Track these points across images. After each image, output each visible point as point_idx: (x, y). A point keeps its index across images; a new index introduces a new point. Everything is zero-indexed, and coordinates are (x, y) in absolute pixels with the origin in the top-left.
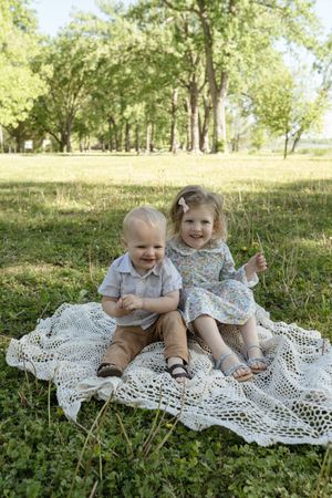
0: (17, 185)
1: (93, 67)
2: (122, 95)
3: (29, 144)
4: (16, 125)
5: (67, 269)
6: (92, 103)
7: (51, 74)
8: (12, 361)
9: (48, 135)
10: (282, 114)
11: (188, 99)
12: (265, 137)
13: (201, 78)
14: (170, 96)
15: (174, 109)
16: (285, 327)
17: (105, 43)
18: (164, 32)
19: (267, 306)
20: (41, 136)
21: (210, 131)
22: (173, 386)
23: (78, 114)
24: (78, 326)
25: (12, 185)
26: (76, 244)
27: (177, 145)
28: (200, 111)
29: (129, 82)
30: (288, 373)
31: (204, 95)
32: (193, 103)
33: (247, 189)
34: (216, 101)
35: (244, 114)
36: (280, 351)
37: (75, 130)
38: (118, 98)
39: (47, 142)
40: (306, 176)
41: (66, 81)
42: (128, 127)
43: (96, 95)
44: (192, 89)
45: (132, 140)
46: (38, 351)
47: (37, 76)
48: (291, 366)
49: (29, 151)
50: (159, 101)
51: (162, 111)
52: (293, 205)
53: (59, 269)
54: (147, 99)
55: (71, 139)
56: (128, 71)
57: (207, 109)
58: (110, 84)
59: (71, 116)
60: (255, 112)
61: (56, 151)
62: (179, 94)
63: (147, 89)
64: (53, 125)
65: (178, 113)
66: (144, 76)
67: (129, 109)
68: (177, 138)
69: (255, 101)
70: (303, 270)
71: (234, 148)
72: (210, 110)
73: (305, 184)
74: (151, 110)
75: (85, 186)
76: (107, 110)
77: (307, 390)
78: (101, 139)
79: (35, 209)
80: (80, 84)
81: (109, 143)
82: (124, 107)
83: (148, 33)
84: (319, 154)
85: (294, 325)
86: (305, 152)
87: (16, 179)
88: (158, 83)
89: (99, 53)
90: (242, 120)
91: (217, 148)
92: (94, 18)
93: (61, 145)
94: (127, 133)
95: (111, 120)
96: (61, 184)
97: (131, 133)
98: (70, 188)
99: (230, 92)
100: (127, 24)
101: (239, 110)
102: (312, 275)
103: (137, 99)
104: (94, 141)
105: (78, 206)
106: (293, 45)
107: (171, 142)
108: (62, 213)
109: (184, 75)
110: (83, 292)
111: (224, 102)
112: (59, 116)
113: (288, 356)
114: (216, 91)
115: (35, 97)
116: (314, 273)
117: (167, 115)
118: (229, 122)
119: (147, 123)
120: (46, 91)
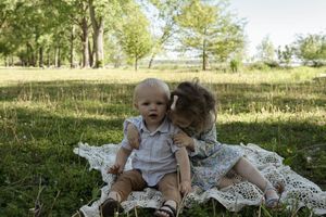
1: (12, 8)
2: (37, 28)
6: (13, 32)
13: (89, 21)
14: (70, 30)
15: (72, 38)
29: (40, 19)
38: (33, 30)
50: (62, 33)
54: (54, 32)
56: (39, 12)
62: (76, 28)
63: (53, 25)
67: (41, 37)
74: (56, 38)
94: (41, 53)
95: (29, 45)
103: (47, 30)
107: (71, 61)
114: (97, 28)
119: (55, 47)
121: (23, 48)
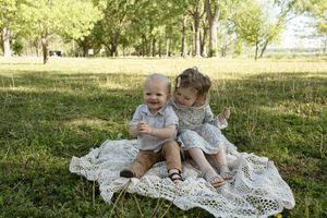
0: (82, 75)
1: (132, 3)
2: (151, 20)
3: (91, 52)
4: (83, 39)
5: (110, 122)
6: (131, 25)
7: (105, 7)
8: (72, 170)
9: (103, 46)
10: (254, 32)
11: (193, 23)
12: (243, 47)
13: (201, 10)
14: (182, 21)
15: (184, 29)
16: (245, 155)
19: (236, 144)
20: (99, 46)
21: (207, 43)
22: (172, 185)
23: (122, 32)
24: (115, 153)
25: (79, 75)
26: (117, 108)
27: (186, 52)
28: (201, 30)
29: (155, 12)
30: (245, 180)
31: (204, 21)
32: (197, 25)
33: (229, 77)
34: (211, 24)
35: (230, 32)
36: (241, 167)
37: (120, 43)
38: (148, 22)
39: (102, 50)
40: (268, 70)
41: (115, 11)
42: (155, 41)
43: (134, 20)
44: (196, 16)
45: (157, 49)
46: (89, 165)
47: (96, 8)
48: (247, 175)
49: (91, 56)
50: (174, 24)
51: (176, 30)
52: (258, 87)
53: (106, 122)
54: (167, 23)
55: (118, 48)
56: (155, 5)
57: (205, 29)
58: (143, 13)
59: (118, 34)
60: (236, 31)
61: (108, 56)
62: (187, 19)
63: (167, 17)
64: (106, 39)
65: (187, 32)
66: (165, 8)
67: (155, 29)
68: (186, 48)
69: (236, 25)
70: (261, 124)
71: (223, 54)
72: (207, 30)
73: (267, 75)
74: (169, 30)
75: (125, 75)
76: (141, 30)
77: (256, 189)
78: (137, 48)
79: (93, 89)
80: (124, 13)
81: (142, 51)
82: (152, 28)
84: (278, 58)
85: (252, 154)
86: (269, 57)
87: (82, 71)
88: (174, 13)
90: (228, 36)
91: (211, 54)
93: (111, 52)
94: (154, 45)
95: (144, 36)
96: (110, 75)
97: (157, 44)
98: (115, 77)
99: (220, 18)
101: (226, 30)
102: (266, 126)
103: (160, 23)
104: (133, 50)
105: (120, 87)
107: (182, 50)
108: (109, 91)
109: (191, 8)
110: (120, 135)
111: (216, 25)
112: (111, 34)
113: (246, 169)
114: (211, 18)
115: (95, 21)
116: (268, 125)
117: (179, 33)
118: (220, 37)
119: (167, 38)
120: (102, 17)
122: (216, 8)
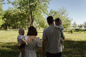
2: (17, 20)
11: (28, 21)
14: (25, 20)
17: (14, 12)
18: (24, 11)
23: (9, 23)
28: (30, 23)
29: (18, 18)
31: (31, 21)
35: (37, 23)
37: (8, 26)
43: (12, 20)
44: (29, 19)
45: (18, 27)
56: (18, 16)
65: (26, 23)
67: (18, 22)
68: (26, 27)
72: (32, 23)
74: (22, 22)
80: (9, 18)
83: (21, 11)
88: (23, 18)
89: (13, 14)
92: (12, 8)
95: (15, 24)
100: (18, 9)
104: (11, 27)
106: (44, 14)
118: (35, 24)
119: (21, 24)
121: (13, 25)
122: (34, 18)
